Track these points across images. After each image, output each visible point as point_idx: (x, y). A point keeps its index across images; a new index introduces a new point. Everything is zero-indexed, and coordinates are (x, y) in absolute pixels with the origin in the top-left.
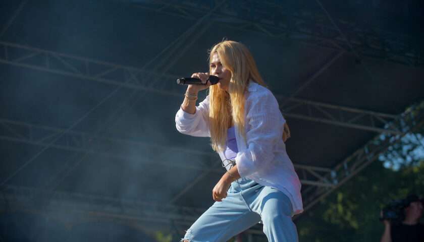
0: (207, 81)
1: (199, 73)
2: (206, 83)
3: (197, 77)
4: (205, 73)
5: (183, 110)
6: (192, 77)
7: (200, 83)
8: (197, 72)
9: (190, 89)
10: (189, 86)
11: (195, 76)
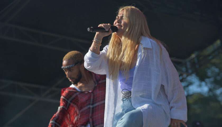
0: (109, 29)
1: (103, 24)
2: (109, 30)
3: (102, 26)
4: (107, 23)
5: (91, 51)
6: (99, 26)
7: (104, 31)
8: (102, 23)
9: (97, 35)
10: (97, 33)
11: (100, 26)
